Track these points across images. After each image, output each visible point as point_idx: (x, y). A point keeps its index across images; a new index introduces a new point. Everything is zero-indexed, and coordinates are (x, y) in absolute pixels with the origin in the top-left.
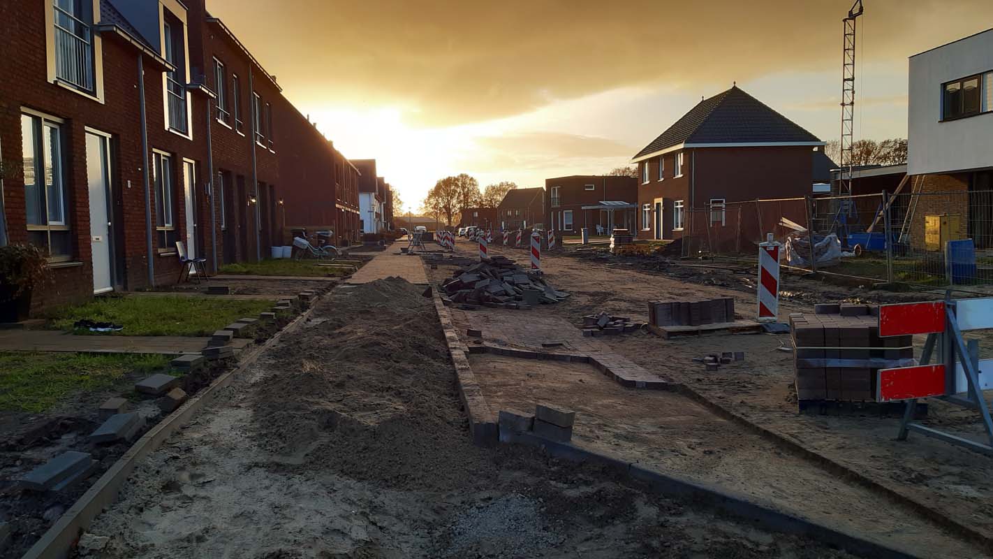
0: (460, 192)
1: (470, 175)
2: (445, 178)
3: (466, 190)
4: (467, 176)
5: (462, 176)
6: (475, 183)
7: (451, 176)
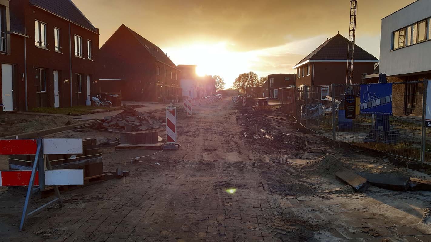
0: (249, 80)
1: (254, 73)
2: (243, 73)
3: (252, 79)
4: (253, 73)
5: (251, 73)
6: (256, 76)
7: (246, 73)
